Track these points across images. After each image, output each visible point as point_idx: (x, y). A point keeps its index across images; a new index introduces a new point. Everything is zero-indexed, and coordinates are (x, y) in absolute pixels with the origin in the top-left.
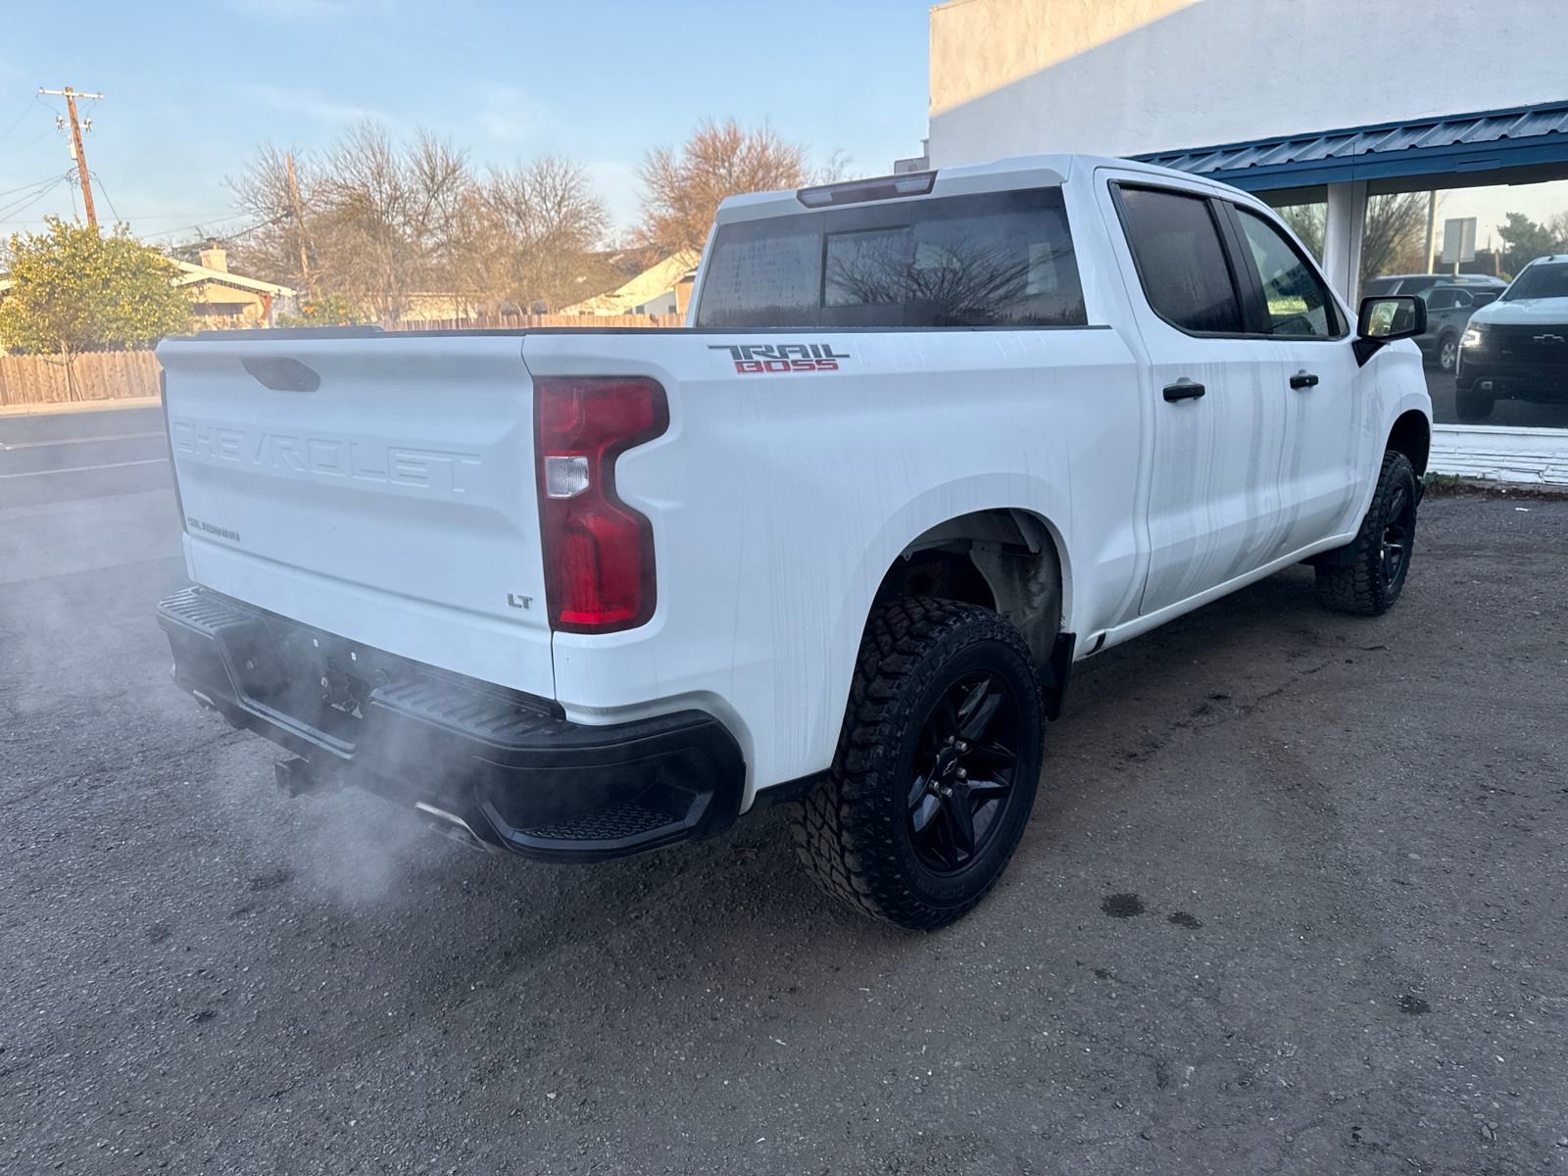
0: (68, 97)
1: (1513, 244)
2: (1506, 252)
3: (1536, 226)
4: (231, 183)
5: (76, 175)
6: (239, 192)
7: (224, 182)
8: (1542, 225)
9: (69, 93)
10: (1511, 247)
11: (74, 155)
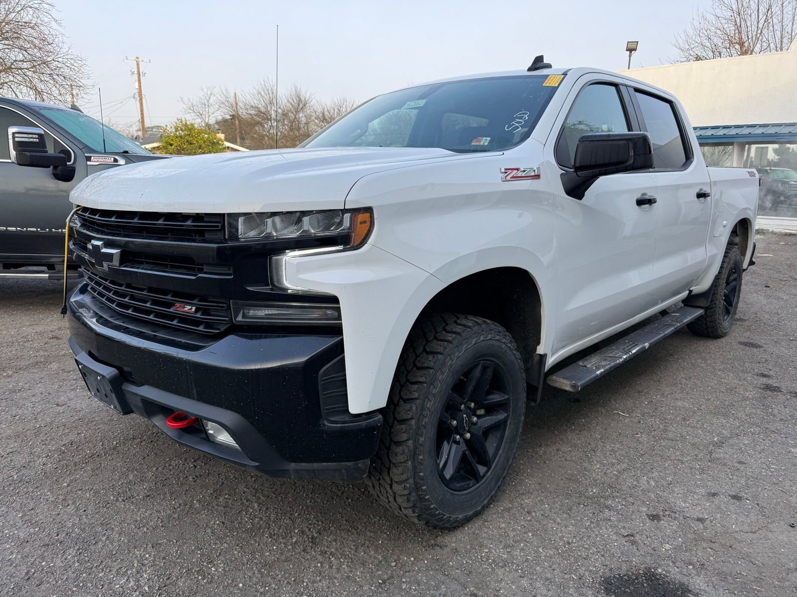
0: (137, 61)
1: (780, 157)
2: (776, 161)
3: (790, 149)
4: (182, 101)
5: (137, 96)
6: (186, 105)
7: (180, 100)
8: (793, 148)
9: (138, 60)
10: (779, 159)
11: (137, 87)
